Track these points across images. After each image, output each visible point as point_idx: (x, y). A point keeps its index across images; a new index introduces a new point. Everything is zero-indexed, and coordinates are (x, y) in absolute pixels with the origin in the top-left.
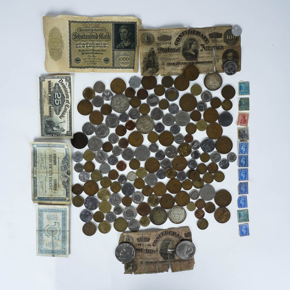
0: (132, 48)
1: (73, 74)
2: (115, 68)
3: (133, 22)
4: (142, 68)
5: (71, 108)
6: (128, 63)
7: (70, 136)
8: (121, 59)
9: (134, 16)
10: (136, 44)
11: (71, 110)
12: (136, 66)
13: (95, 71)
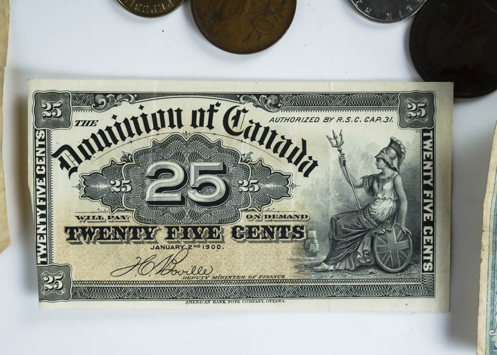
1: (20, 74)
5: (247, 97)
7: (438, 103)
11: (260, 99)
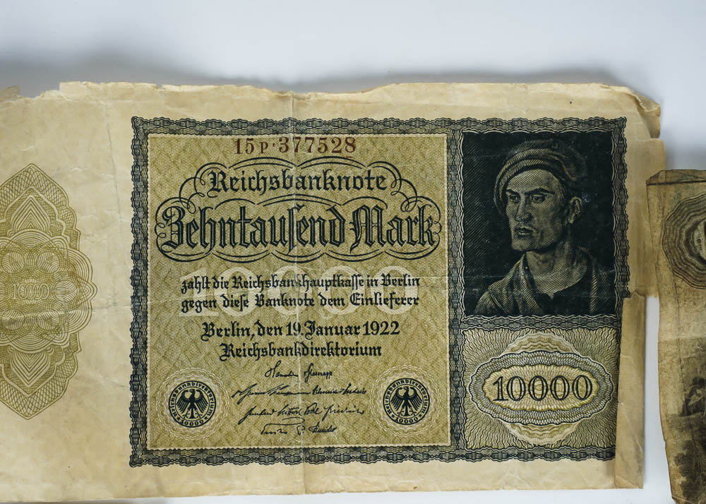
0: (592, 306)
2: (466, 457)
3: (597, 120)
4: (680, 459)
6: (564, 418)
8: (516, 387)
9: (603, 76)
10: (625, 280)
12: (624, 443)
13: (323, 487)
